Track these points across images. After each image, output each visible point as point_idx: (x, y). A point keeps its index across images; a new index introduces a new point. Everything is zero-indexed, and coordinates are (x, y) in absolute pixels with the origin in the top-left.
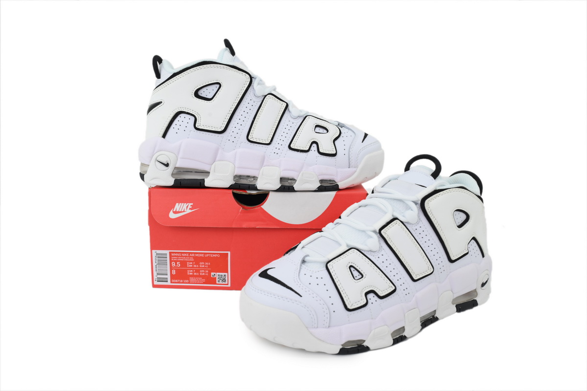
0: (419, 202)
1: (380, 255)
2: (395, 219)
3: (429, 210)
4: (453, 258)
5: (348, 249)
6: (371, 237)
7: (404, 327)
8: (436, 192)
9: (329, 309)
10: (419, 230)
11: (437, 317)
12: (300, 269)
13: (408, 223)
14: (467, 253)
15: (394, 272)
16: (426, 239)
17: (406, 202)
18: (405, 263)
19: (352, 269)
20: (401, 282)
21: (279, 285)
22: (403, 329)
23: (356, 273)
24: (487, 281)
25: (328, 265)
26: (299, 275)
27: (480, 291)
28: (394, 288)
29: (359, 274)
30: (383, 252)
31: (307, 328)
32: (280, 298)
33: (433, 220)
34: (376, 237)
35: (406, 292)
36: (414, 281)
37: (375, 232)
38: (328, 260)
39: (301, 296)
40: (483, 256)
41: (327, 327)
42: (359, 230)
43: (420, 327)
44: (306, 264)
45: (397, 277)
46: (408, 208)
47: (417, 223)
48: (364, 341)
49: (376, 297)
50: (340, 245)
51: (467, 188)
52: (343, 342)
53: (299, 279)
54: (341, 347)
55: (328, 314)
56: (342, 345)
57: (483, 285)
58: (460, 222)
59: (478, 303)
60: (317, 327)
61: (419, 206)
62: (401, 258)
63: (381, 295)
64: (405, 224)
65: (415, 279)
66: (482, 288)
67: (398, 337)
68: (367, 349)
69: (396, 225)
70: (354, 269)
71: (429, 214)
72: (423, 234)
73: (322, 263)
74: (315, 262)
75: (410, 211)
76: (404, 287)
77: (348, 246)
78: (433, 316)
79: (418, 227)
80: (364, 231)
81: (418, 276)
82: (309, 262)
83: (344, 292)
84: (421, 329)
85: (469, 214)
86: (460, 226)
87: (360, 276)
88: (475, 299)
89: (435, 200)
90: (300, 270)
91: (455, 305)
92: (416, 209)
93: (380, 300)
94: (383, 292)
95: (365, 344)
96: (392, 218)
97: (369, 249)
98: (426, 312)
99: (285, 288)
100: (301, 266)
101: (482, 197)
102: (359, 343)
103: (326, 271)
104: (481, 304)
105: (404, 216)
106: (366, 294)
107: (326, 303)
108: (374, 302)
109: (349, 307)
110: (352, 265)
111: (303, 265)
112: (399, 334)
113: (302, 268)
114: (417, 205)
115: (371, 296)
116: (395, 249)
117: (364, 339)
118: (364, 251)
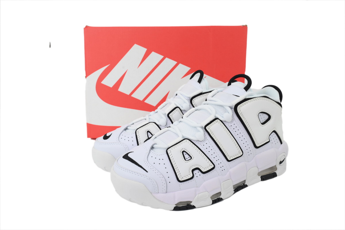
0: (234, 107)
1: (205, 144)
2: (216, 119)
3: (240, 113)
4: (258, 145)
5: (182, 139)
6: (199, 131)
7: (220, 192)
8: (246, 100)
9: (166, 181)
10: (234, 126)
11: (246, 185)
12: (149, 152)
13: (225, 121)
14: (269, 142)
15: (214, 155)
16: (238, 132)
17: (225, 107)
18: (222, 149)
19: (184, 153)
20: (219, 162)
21: (134, 164)
22: (220, 193)
23: (187, 156)
24: (284, 160)
25: (168, 150)
26: (148, 157)
27: (279, 167)
28: (213, 166)
29: (189, 157)
30: (207, 142)
31: (151, 193)
32: (133, 173)
33: (243, 119)
34: (202, 131)
35: (223, 168)
36: (228, 161)
37: (202, 127)
38: (168, 147)
39: (147, 172)
40: (281, 143)
41: (165, 192)
42: (192, 127)
43: (233, 192)
44: (154, 149)
45: (216, 158)
46: (226, 111)
47: (232, 121)
48: (191, 202)
49: (200, 172)
50: (178, 136)
51: (269, 97)
52: (176, 203)
53: (147, 160)
54: (175, 206)
55: (165, 184)
56: (176, 205)
57: (281, 163)
58: (263, 120)
59: (277, 174)
60: (158, 193)
61: (233, 110)
62: (219, 145)
63: (204, 171)
64: (223, 122)
65: (229, 159)
66: (281, 165)
67: (216, 199)
68: (194, 207)
69: (217, 123)
70: (186, 153)
71: (240, 115)
72: (236, 129)
73: (164, 148)
74: (160, 148)
75: (227, 114)
76: (221, 165)
77: (183, 137)
78: (244, 184)
79: (232, 124)
80: (195, 127)
81: (231, 158)
82: (156, 148)
83: (177, 169)
84: (234, 193)
85: (270, 115)
86: (263, 124)
87: (190, 158)
88: (275, 172)
89: (245, 105)
90: (149, 154)
91: (260, 176)
92: (231, 112)
93: (203, 174)
94: (205, 169)
95: (192, 204)
96: (214, 118)
97: (197, 140)
98: (238, 181)
99: (137, 166)
100: (150, 151)
101: (282, 103)
102: (188, 203)
103: (166, 155)
104: (279, 176)
105: (223, 117)
106: (193, 171)
107: (163, 177)
108: (198, 176)
109: (180, 179)
110: (185, 150)
111: (152, 150)
112: (217, 197)
113: (151, 152)
114: (232, 109)
115: (196, 172)
116: (215, 140)
117: (191, 201)
118: (194, 141)
